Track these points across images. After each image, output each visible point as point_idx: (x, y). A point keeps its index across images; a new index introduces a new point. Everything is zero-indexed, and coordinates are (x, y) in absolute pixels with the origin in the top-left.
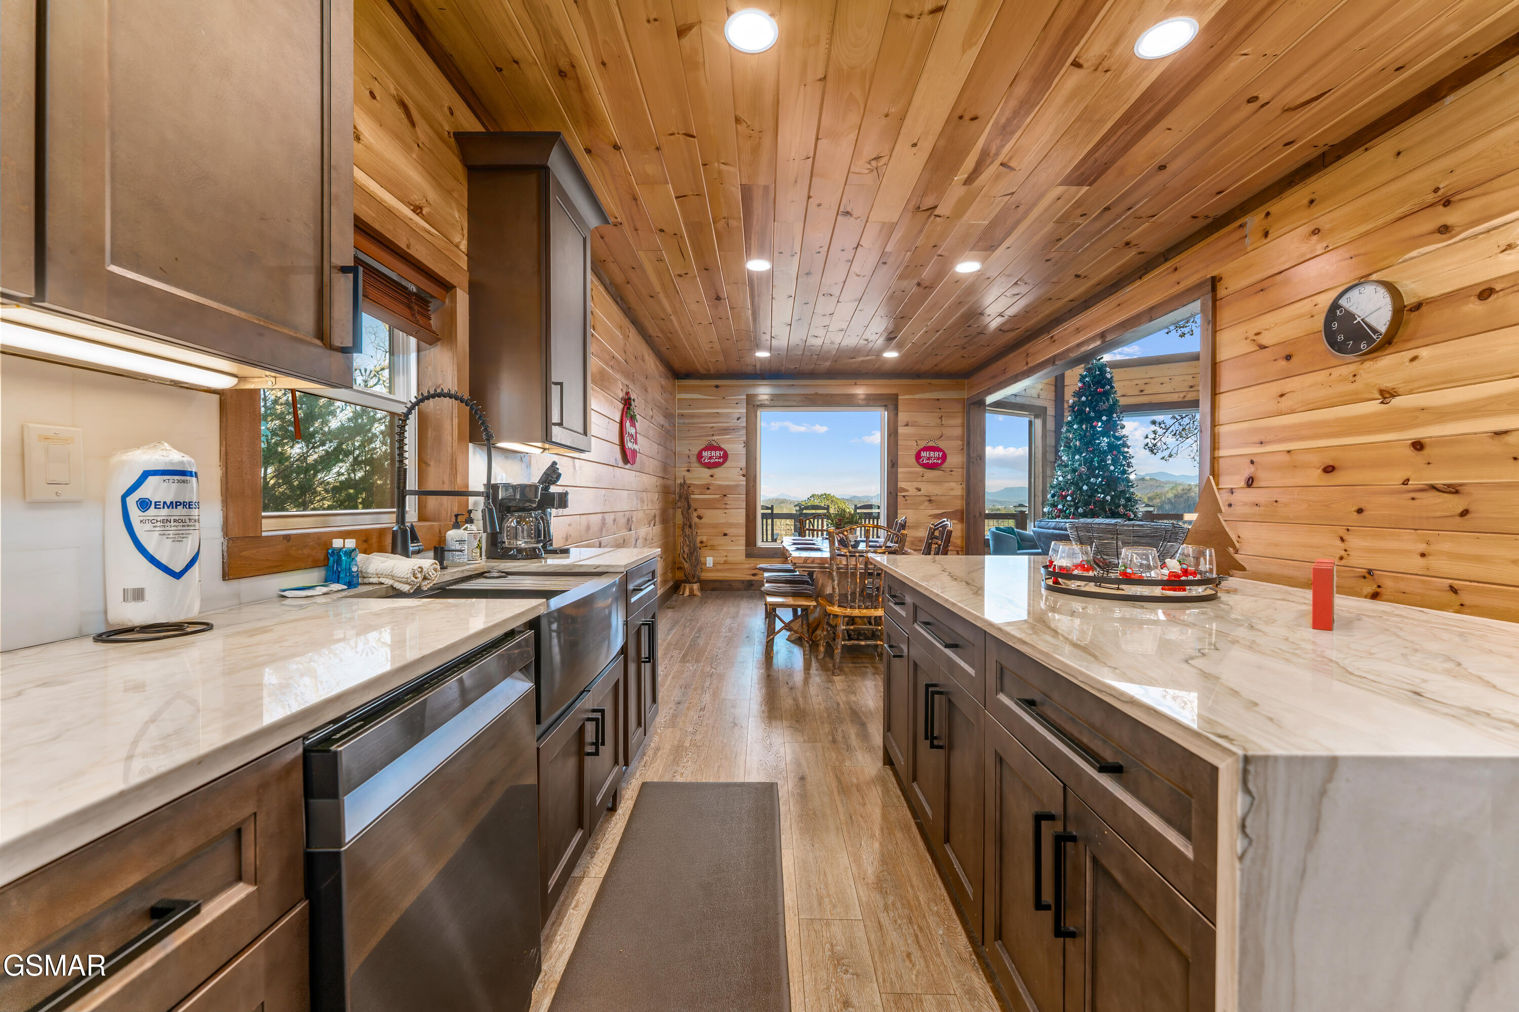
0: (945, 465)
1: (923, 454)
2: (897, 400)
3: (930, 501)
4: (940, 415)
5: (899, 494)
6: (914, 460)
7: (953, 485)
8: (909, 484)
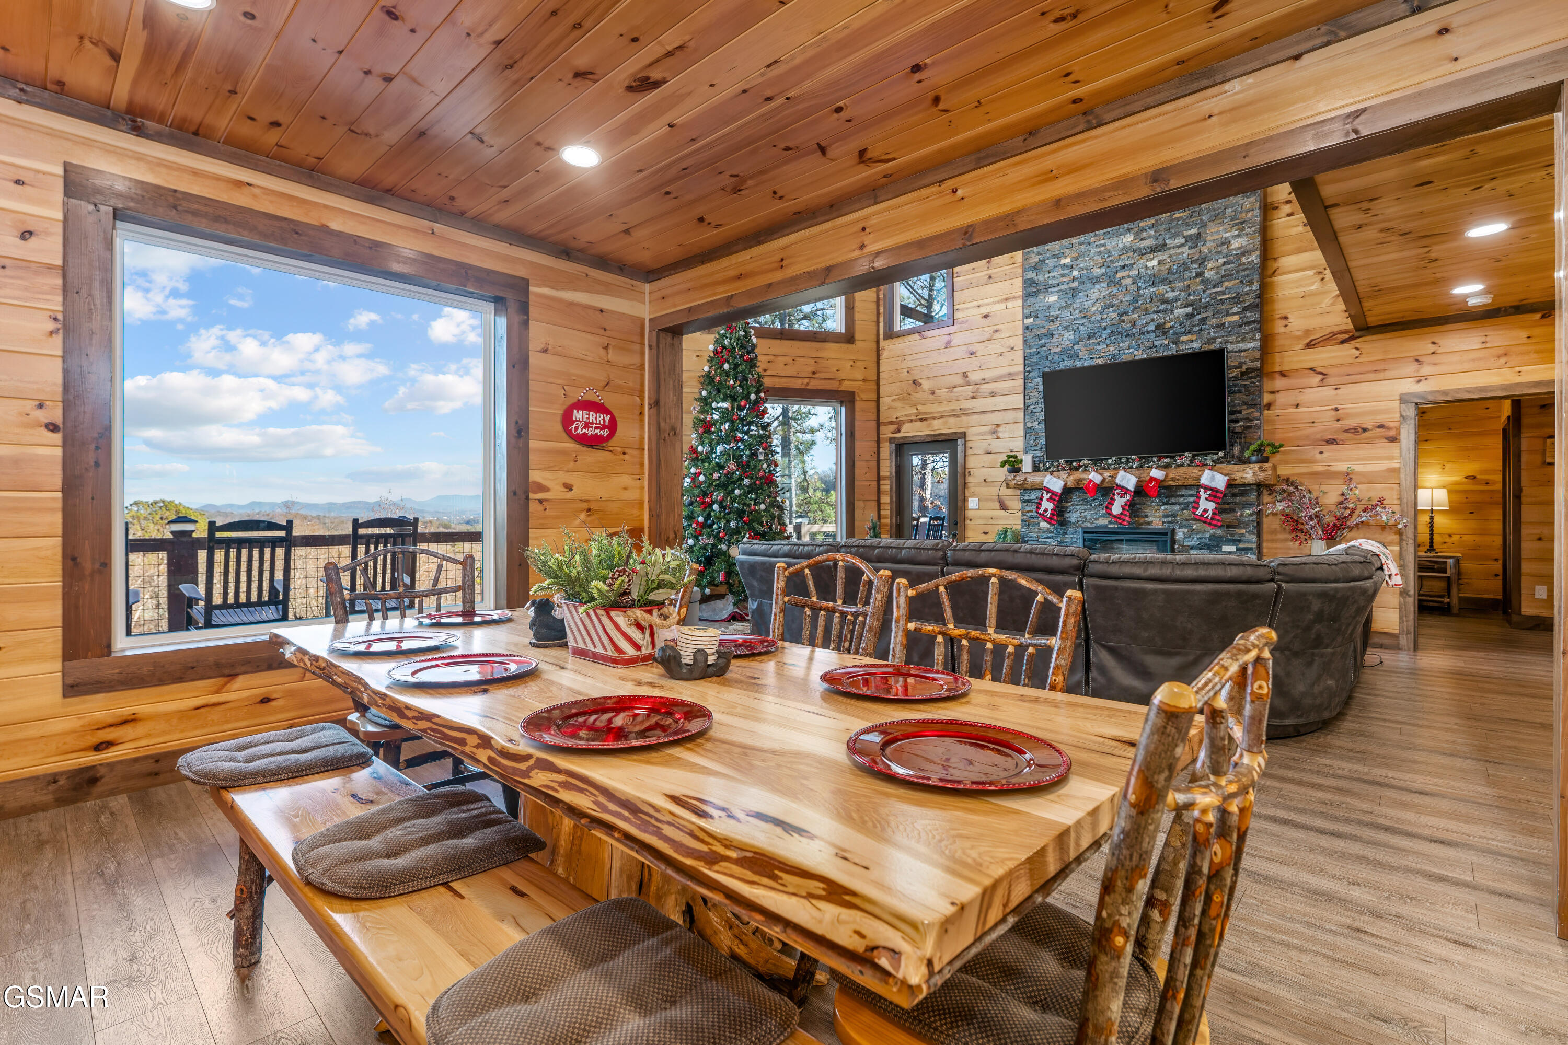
0: (612, 442)
1: (577, 415)
2: (526, 292)
3: (589, 510)
4: (605, 341)
5: (531, 496)
6: (559, 427)
7: (626, 480)
8: (549, 475)
